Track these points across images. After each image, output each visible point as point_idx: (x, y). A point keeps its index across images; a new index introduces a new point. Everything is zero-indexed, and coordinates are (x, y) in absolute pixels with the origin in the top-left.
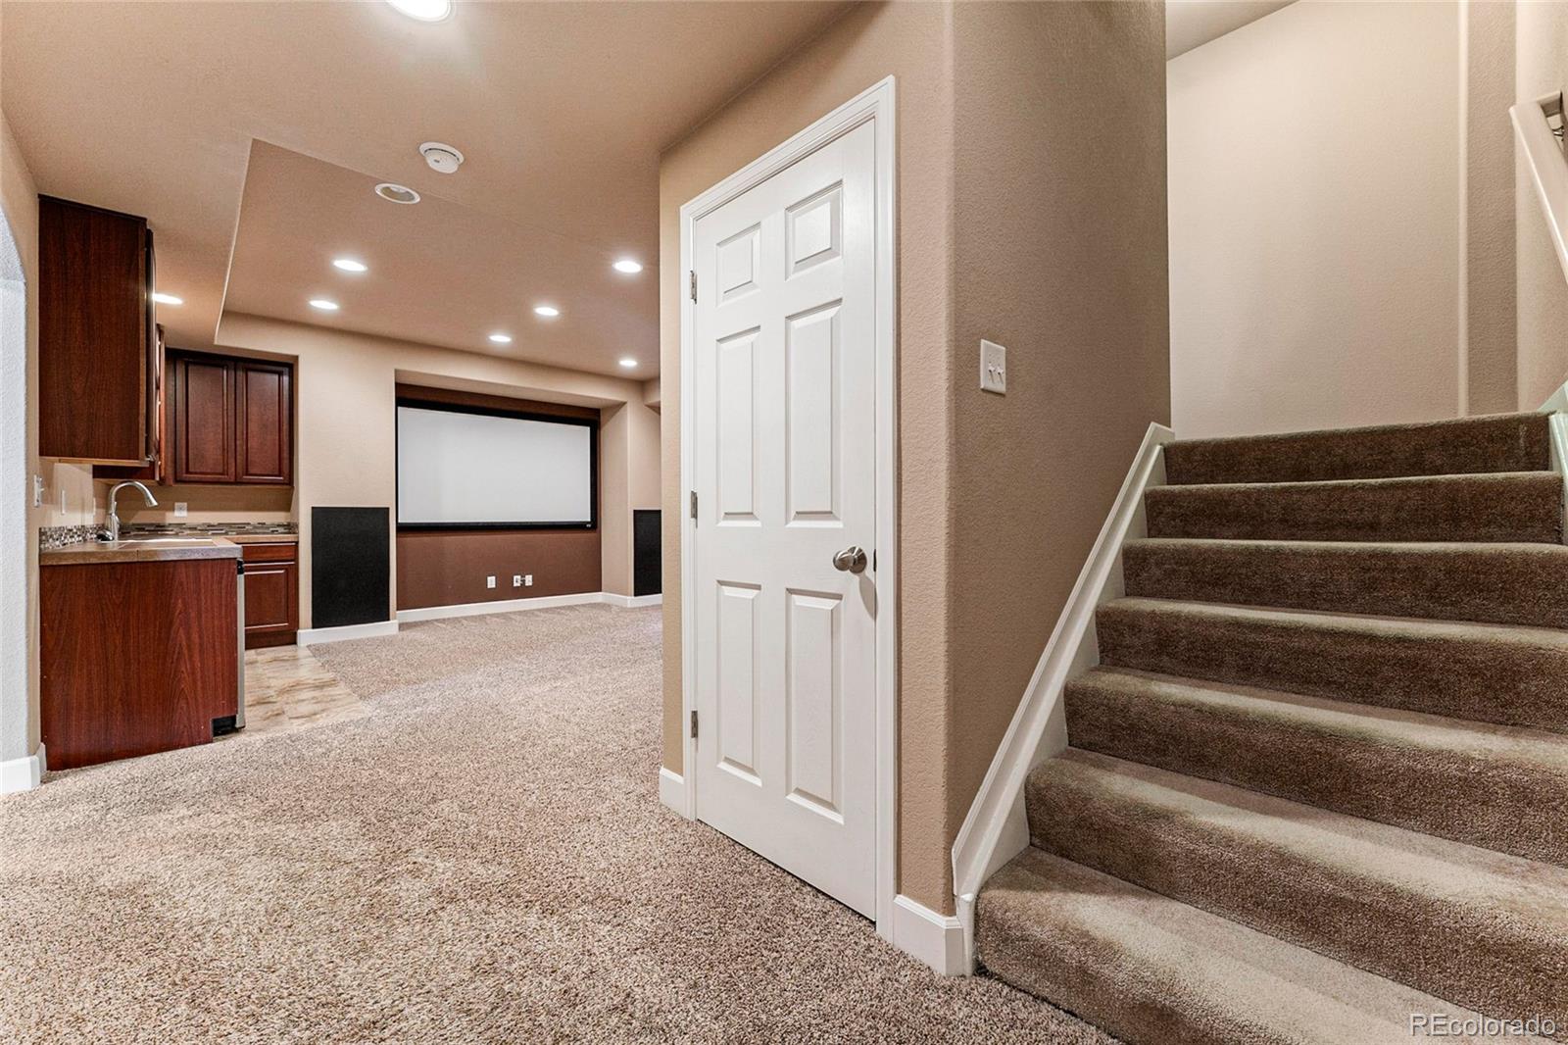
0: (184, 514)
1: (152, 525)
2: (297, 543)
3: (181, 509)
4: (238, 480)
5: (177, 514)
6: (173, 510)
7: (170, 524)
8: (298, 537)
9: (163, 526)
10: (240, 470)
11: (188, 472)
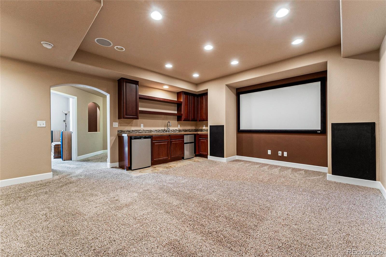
0: (205, 127)
8: (208, 133)
11: (200, 119)
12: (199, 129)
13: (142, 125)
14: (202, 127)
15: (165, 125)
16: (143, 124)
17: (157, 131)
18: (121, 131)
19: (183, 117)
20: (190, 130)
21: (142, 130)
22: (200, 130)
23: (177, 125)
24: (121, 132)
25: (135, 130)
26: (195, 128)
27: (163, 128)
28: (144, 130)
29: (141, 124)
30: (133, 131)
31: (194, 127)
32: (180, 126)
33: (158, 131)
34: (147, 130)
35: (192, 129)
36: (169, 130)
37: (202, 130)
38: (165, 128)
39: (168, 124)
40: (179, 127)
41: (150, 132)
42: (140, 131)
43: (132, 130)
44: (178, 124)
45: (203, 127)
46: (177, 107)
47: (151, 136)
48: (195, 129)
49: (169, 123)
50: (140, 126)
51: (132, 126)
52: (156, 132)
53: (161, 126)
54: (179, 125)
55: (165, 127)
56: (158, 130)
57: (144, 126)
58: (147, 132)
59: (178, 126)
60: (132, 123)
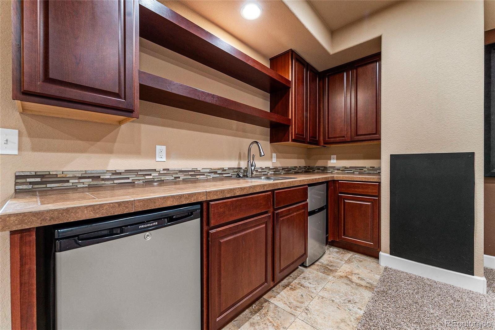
0: (335, 161)
1: (322, 167)
2: (380, 183)
3: (333, 159)
4: (352, 140)
5: (332, 161)
6: (331, 160)
7: (329, 167)
8: (380, 179)
9: (326, 168)
10: (353, 134)
11: (329, 138)
12: (317, 165)
13: (161, 149)
14: (325, 161)
15: (240, 153)
16: (164, 148)
17: (215, 173)
18: (42, 176)
19: (293, 130)
20: (297, 167)
21: (159, 167)
22: (318, 168)
23: (270, 153)
24: (38, 180)
25: (127, 171)
26: (306, 163)
27: (234, 164)
28: (168, 170)
29: (158, 147)
30: (115, 173)
31: (303, 160)
32: (277, 157)
33: (219, 174)
34: (181, 171)
35: (300, 167)
36: (253, 168)
37: (324, 170)
38: (239, 164)
39: (249, 150)
40: (274, 160)
41: (191, 175)
42: (154, 174)
43: (109, 168)
44: (272, 153)
45: (330, 159)
46: (269, 102)
47: (201, 203)
48: (306, 167)
49: (255, 145)
50: (152, 154)
51: (110, 151)
52: (213, 175)
53: (230, 157)
54: (274, 155)
55: (240, 158)
56: (219, 169)
57: (168, 156)
58: (181, 179)
59: (272, 158)
60: (114, 141)
